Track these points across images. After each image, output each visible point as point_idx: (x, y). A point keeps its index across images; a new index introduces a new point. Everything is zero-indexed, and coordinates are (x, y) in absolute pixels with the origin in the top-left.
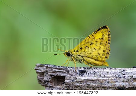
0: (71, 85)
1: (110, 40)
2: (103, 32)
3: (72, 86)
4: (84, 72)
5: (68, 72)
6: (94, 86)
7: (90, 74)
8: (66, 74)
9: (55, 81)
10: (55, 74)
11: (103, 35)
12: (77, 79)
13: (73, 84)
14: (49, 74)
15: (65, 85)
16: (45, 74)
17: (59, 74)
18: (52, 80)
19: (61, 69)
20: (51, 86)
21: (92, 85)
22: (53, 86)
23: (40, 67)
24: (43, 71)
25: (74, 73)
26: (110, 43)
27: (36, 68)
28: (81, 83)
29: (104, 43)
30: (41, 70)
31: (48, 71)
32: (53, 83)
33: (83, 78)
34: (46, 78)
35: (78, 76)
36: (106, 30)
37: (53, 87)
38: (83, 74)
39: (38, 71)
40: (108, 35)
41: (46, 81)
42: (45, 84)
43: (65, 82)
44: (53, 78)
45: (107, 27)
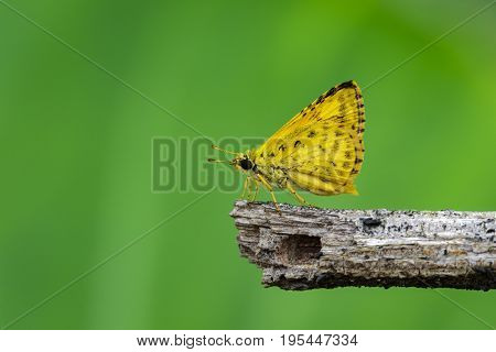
0: (338, 261)
1: (363, 121)
2: (341, 99)
3: (341, 264)
4: (376, 224)
5: (330, 223)
6: (405, 264)
7: (392, 230)
8: (324, 230)
9: (289, 249)
10: (292, 231)
11: (343, 108)
12: (355, 243)
13: (346, 258)
14: (274, 228)
15: (323, 263)
16: (262, 229)
17: (302, 230)
18: (283, 247)
19: (308, 216)
20: (280, 263)
21: (400, 261)
22: (285, 264)
23: (246, 211)
24: (255, 222)
25: (348, 229)
26: (363, 130)
27: (234, 211)
28: (367, 257)
29: (346, 130)
30: (248, 218)
31: (272, 222)
32: (286, 256)
33: (373, 242)
34: (264, 243)
35: (359, 237)
36: (352, 91)
37: (286, 268)
38: (373, 230)
39: (239, 220)
40: (358, 107)
41: (267, 251)
42: (262, 260)
43: (322, 255)
44: (283, 241)
45: (354, 83)
